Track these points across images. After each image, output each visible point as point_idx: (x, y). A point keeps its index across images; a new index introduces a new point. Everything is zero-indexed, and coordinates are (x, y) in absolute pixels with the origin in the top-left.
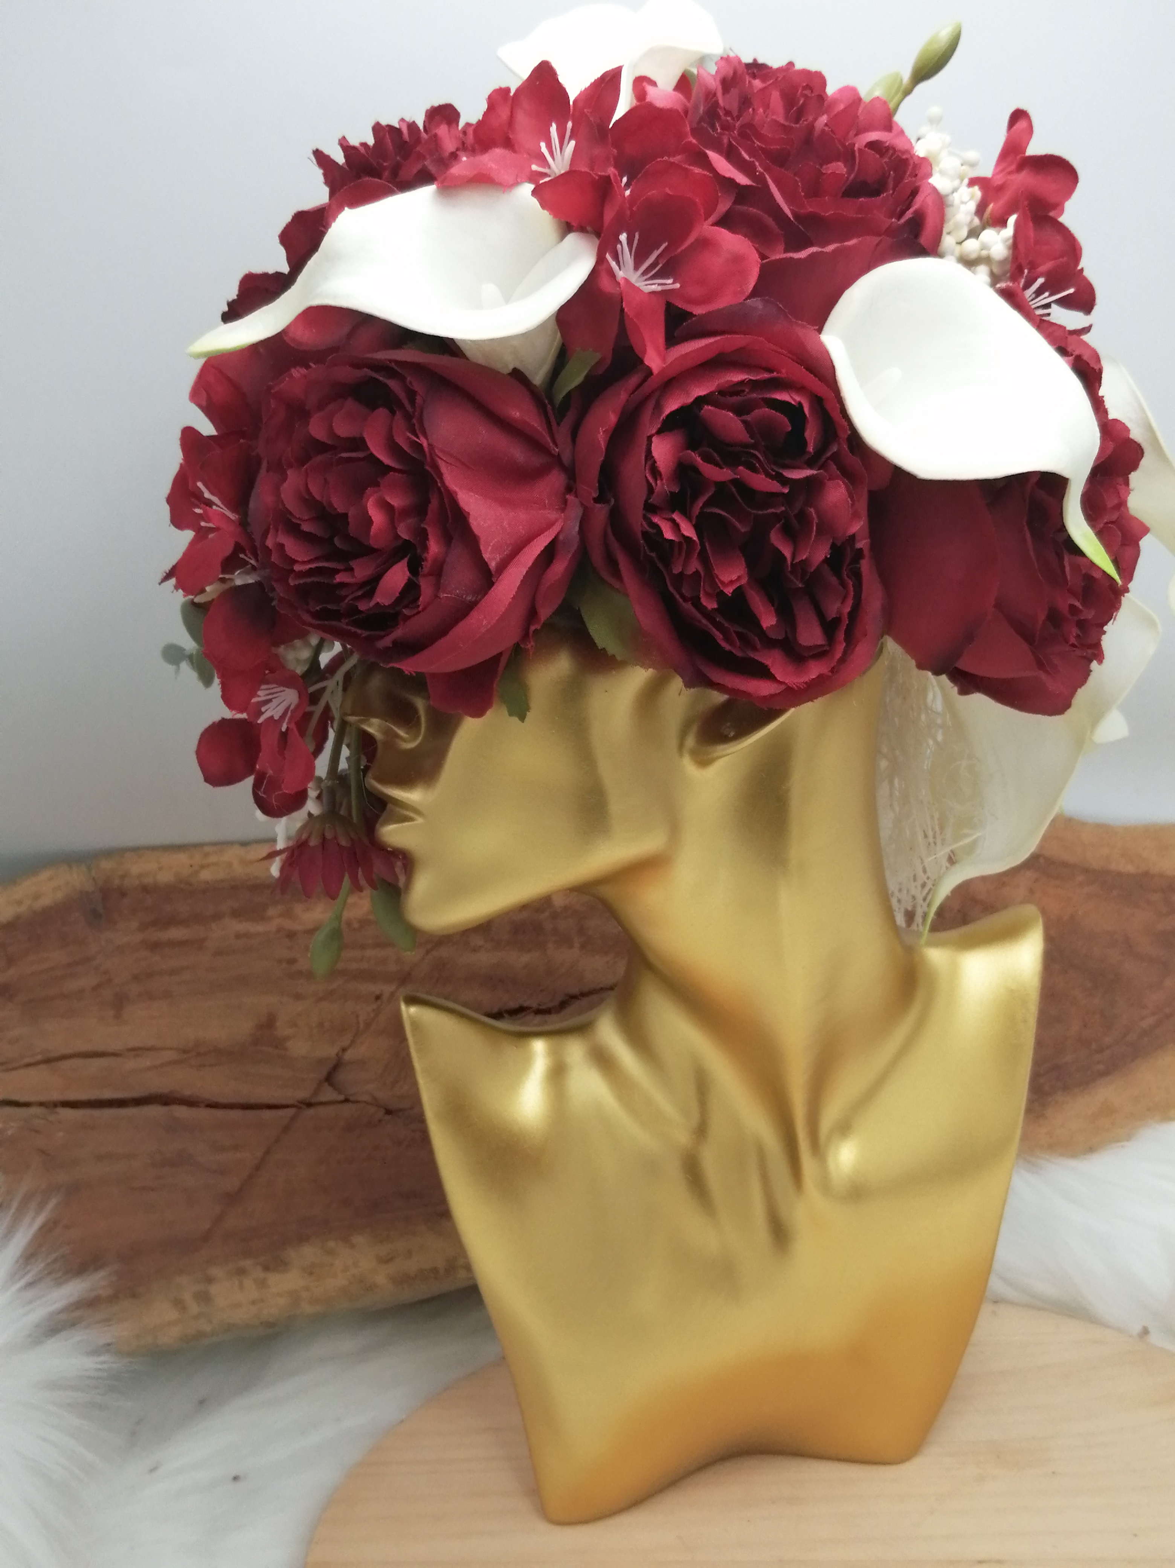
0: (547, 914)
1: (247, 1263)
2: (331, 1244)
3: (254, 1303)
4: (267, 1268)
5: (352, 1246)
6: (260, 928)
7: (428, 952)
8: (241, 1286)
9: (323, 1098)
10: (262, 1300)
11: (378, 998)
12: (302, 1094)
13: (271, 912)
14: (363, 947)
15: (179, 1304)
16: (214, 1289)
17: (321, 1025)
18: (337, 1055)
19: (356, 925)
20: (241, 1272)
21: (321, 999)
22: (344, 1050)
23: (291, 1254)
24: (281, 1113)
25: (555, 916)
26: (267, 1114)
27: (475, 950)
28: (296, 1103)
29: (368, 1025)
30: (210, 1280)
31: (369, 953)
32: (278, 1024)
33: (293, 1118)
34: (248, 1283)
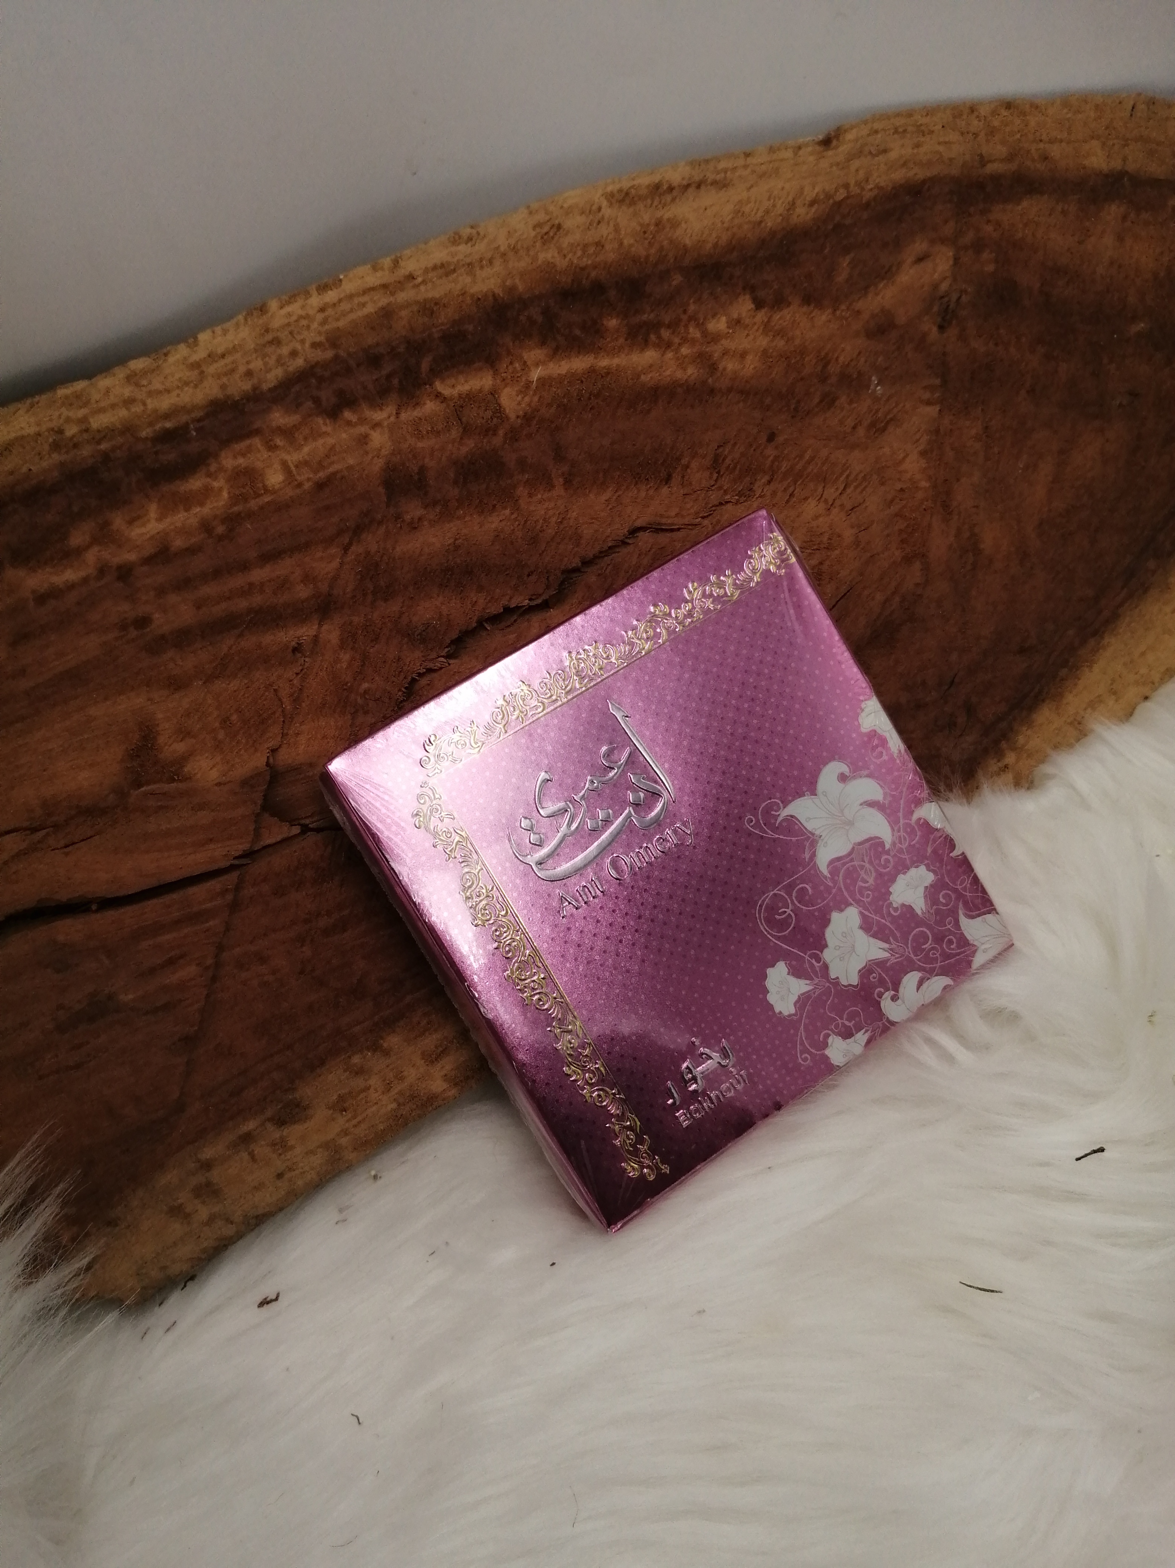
0: (501, 433)
1: (251, 1125)
2: (356, 1059)
3: (280, 1176)
4: (281, 1122)
5: (387, 1053)
6: (70, 575)
7: (346, 549)
8: (253, 1158)
9: (269, 840)
10: (290, 1169)
11: (295, 650)
12: (240, 847)
13: (77, 539)
14: (244, 567)
15: (177, 1212)
16: (215, 1176)
17: (225, 721)
18: (268, 764)
19: (220, 529)
20: (247, 1139)
21: (210, 679)
22: (274, 751)
23: (305, 1091)
24: (215, 885)
25: (513, 435)
26: (197, 892)
27: (414, 526)
28: (236, 862)
29: (297, 700)
30: (207, 1166)
31: (258, 575)
32: (161, 740)
33: (238, 888)
34: (261, 1149)
